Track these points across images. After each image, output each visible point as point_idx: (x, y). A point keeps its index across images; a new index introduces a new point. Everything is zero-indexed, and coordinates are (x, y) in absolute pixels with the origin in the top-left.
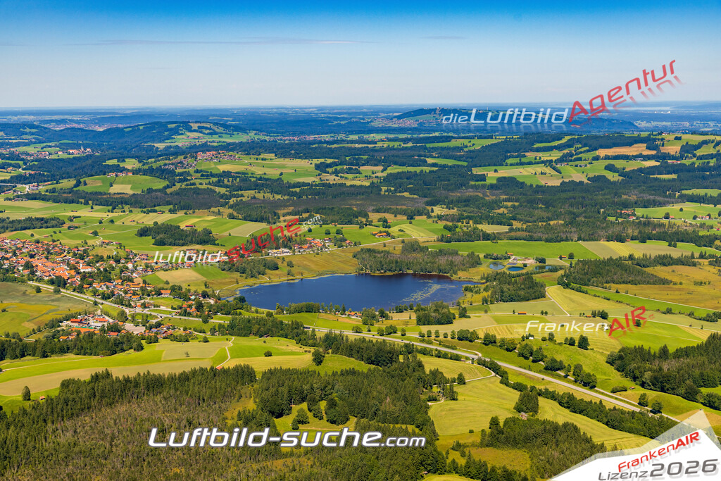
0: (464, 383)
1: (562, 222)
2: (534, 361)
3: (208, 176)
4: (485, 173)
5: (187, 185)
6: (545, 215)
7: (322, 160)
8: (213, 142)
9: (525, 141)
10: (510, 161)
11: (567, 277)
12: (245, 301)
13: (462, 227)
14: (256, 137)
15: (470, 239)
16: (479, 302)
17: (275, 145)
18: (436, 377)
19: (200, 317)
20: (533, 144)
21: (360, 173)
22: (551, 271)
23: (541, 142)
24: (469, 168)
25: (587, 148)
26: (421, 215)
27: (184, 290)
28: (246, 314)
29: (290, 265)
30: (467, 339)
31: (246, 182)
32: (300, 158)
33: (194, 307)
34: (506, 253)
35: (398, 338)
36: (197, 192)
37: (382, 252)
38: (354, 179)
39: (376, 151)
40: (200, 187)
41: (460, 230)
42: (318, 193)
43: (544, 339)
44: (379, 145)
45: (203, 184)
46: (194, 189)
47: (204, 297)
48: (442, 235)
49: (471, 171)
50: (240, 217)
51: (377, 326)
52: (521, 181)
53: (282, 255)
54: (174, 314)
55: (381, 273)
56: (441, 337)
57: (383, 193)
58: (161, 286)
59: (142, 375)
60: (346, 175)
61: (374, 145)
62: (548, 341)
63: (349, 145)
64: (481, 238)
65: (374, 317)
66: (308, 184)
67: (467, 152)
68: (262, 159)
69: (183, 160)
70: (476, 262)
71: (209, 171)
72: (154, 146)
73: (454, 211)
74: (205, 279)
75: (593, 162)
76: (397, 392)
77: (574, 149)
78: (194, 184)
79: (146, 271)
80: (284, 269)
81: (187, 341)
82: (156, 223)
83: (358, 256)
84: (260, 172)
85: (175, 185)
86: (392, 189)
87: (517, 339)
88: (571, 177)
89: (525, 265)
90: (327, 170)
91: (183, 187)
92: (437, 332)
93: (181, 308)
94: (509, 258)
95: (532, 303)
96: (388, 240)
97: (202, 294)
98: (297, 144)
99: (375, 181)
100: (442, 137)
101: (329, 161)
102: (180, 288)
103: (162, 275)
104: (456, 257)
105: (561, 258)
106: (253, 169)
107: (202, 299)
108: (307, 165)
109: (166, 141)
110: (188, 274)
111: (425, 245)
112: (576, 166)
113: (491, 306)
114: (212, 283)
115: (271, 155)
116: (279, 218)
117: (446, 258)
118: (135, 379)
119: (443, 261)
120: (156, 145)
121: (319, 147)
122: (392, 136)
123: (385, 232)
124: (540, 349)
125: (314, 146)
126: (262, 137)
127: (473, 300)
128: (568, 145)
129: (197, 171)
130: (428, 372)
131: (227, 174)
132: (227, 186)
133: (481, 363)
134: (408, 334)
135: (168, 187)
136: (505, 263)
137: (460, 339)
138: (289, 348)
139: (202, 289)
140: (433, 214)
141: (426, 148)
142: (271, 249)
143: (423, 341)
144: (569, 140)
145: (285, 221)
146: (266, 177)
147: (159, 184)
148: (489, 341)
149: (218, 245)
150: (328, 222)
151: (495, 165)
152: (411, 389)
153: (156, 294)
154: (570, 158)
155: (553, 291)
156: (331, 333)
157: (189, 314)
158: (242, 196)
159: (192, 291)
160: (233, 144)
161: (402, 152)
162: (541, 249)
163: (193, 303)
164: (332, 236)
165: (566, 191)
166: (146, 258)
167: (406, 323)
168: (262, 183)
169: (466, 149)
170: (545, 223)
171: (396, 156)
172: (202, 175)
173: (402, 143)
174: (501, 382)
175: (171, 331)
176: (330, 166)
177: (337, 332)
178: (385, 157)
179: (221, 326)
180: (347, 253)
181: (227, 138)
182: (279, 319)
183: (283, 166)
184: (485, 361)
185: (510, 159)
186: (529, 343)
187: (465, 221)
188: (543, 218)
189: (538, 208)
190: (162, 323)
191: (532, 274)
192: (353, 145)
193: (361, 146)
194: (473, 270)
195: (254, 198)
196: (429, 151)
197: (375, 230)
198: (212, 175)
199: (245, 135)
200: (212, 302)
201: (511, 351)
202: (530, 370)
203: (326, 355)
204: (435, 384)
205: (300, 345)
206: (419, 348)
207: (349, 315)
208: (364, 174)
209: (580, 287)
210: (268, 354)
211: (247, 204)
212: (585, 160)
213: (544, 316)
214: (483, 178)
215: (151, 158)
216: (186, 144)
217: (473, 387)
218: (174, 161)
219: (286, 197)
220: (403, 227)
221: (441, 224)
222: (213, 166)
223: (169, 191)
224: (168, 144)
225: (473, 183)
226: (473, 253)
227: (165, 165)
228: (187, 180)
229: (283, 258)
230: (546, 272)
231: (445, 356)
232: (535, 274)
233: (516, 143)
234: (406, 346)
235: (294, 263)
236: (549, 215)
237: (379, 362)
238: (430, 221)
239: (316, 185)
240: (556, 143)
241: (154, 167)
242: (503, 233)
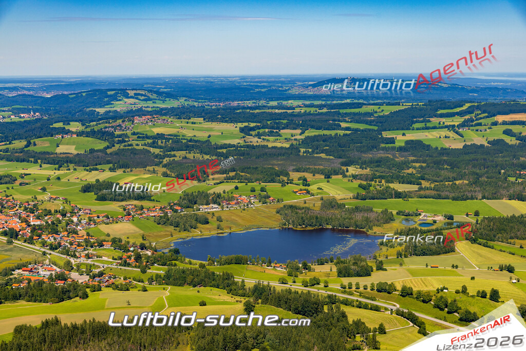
0: (385, 333)
1: (467, 182)
2: (449, 313)
3: (143, 137)
4: (394, 136)
5: (125, 146)
6: (451, 175)
7: (246, 124)
8: (148, 107)
9: (429, 107)
10: (416, 126)
11: (474, 233)
12: (179, 253)
13: (377, 186)
14: (186, 103)
15: (383, 197)
16: (394, 255)
17: (204, 110)
18: (359, 326)
19: (139, 267)
20: (437, 111)
21: (280, 135)
22: (458, 227)
23: (444, 109)
24: (379, 132)
25: (486, 114)
26: (337, 174)
27: (123, 242)
28: (181, 266)
29: (219, 219)
30: (385, 291)
31: (177, 143)
32: (226, 122)
33: (133, 258)
34: (417, 210)
35: (322, 289)
36: (134, 152)
37: (303, 208)
38: (275, 141)
39: (295, 116)
40: (137, 147)
41: (373, 188)
42: (243, 154)
43: (457, 292)
44: (297, 110)
45: (139, 145)
46: (132, 149)
47: (142, 249)
48: (358, 193)
49: (381, 134)
50: (173, 175)
51: (301, 277)
52: (427, 143)
53: (212, 210)
54: (115, 264)
55: (303, 228)
56: (362, 289)
57: (301, 154)
58: (103, 238)
59: (88, 322)
60: (267, 138)
61: (292, 111)
62: (461, 294)
63: (270, 111)
64: (394, 196)
65: (297, 269)
66: (234, 146)
67: (377, 117)
68: (192, 123)
69: (121, 123)
70: (389, 219)
71: (145, 133)
72: (95, 111)
73: (367, 171)
74: (142, 232)
75: (492, 127)
76: (324, 341)
77: (474, 115)
78: (131, 145)
79: (89, 224)
80: (214, 223)
81: (128, 290)
82: (98, 181)
83: (281, 212)
84: (190, 135)
85: (114, 146)
86: (310, 150)
87: (433, 291)
88: (472, 140)
89: (435, 222)
90: (251, 132)
91: (122, 147)
92: (357, 284)
93: (121, 259)
94: (420, 215)
95: (443, 257)
96: (308, 197)
97: (140, 246)
98: (223, 109)
99: (294, 143)
100: (354, 104)
101: (252, 125)
102: (120, 240)
103: (104, 228)
104: (371, 214)
105: (467, 215)
106: (184, 132)
107: (140, 250)
108: (232, 128)
109: (106, 106)
110: (127, 227)
111: (342, 202)
112: (477, 130)
113: (405, 259)
114: (149, 236)
115: (200, 119)
116: (208, 176)
117: (362, 214)
118: (82, 326)
119: (359, 217)
120: (97, 110)
121: (243, 112)
122: (308, 102)
123: (305, 190)
124: (455, 301)
125: (238, 111)
126: (191, 103)
127: (388, 253)
128: (469, 111)
129: (134, 134)
130: (351, 322)
131: (160, 136)
132: (160, 147)
133: (399, 313)
134: (330, 286)
135: (108, 147)
136: (416, 219)
137: (379, 291)
138: (221, 297)
139: (139, 241)
140: (348, 174)
141: (339, 114)
142: (202, 205)
143: (344, 292)
144: (469, 107)
145: (213, 179)
146: (196, 139)
147: (100, 145)
148: (406, 293)
149: (154, 200)
150: (253, 181)
151: (403, 129)
152: (337, 338)
153: (98, 246)
154: (471, 124)
155: (462, 247)
156: (259, 284)
157: (129, 265)
158: (175, 156)
159: (131, 243)
160: (166, 109)
161: (318, 117)
162: (449, 206)
163: (132, 254)
164: (257, 193)
165: (469, 153)
166: (89, 212)
167: (328, 275)
168: (192, 145)
169: (376, 115)
170: (451, 183)
171: (313, 121)
172: (138, 137)
173: (317, 109)
174: (419, 332)
175: (112, 280)
176: (253, 129)
177: (266, 283)
178: (303, 121)
179: (158, 276)
180: (271, 209)
181: (159, 103)
182: (211, 270)
183: (211, 129)
184: (403, 312)
185: (416, 124)
186: (444, 296)
187: (377, 180)
188: (449, 178)
189: (444, 169)
190: (104, 272)
191: (441, 229)
192: (273, 111)
193: (280, 111)
194: (387, 226)
195: (186, 158)
196: (342, 117)
197: (296, 188)
198: (148, 137)
199: (176, 101)
200: (149, 253)
201: (427, 303)
202: (445, 320)
203: (257, 305)
204: (358, 334)
205: (231, 295)
206: (341, 299)
207: (274, 267)
208: (284, 137)
209: (487, 243)
210: (203, 304)
211: (179, 164)
212: (485, 125)
213: (455, 269)
214: (392, 141)
215: (93, 121)
216: (124, 109)
217: (393, 336)
218: (113, 124)
219: (214, 158)
220: (322, 185)
221: (356, 183)
222: (148, 129)
223: (109, 151)
224: (108, 109)
225: (383, 145)
226: (386, 210)
227: (106, 127)
228: (125, 141)
229: (213, 214)
230: (454, 228)
231: (366, 307)
232: (444, 229)
233: (421, 110)
234: (330, 297)
235: (223, 218)
236: (455, 175)
237: (306, 312)
238: (346, 180)
239: (241, 147)
240: (458, 110)
241: (96, 130)
242: (413, 191)
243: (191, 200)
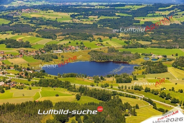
0: (138, 108)
1: (172, 41)
2: (166, 99)
3: (26, 19)
4: (140, 20)
5: (18, 23)
6: (165, 37)
7: (73, 13)
8: (28, 5)
9: (155, 7)
10: (149, 15)
11: (176, 63)
12: (45, 72)
13: (132, 42)
14: (45, 3)
15: (136, 47)
16: (141, 73)
17: (53, 7)
18: (127, 106)
19: (27, 78)
20: (158, 8)
21: (88, 19)
22: (169, 61)
23: (162, 7)
24: (133, 17)
25: (180, 10)
26: (114, 36)
27: (19, 67)
28: (46, 78)
29: (63, 57)
30: (138, 89)
31: (43, 22)
32: (64, 12)
33: (24, 74)
34: (150, 53)
35: (110, 89)
36: (22, 25)
37: (100, 52)
38: (86, 21)
39: (95, 10)
40: (24, 23)
41: (131, 43)
42: (72, 27)
43: (170, 90)
44: (96, 7)
45: (25, 22)
46: (21, 24)
47: (28, 70)
48: (124, 45)
49: (134, 18)
50: (41, 36)
51: (100, 83)
52: (154, 23)
53: (59, 52)
54: (16, 77)
55: (100, 61)
56: (127, 88)
57: (98, 27)
58: (10, 65)
59: (5, 104)
60: (83, 20)
61: (94, 7)
62: (172, 91)
63: (84, 7)
64: (140, 47)
65: (98, 79)
66: (68, 23)
67: (132, 11)
68: (49, 12)
69: (16, 12)
70: (138, 57)
71: (27, 17)
72: (4, 6)
73: (128, 35)
74: (28, 62)
75: (183, 16)
76: (112, 112)
77: (175, 10)
78: (21, 22)
79: (3, 58)
80: (60, 58)
81: (22, 89)
82: (6, 39)
83: (90, 53)
84: (48, 18)
85: (13, 23)
86: (102, 25)
87: (159, 90)
88: (174, 22)
89: (158, 58)
90: (75, 17)
91: (17, 23)
92: (126, 86)
93: (19, 74)
94: (152, 55)
95: (162, 74)
96: (102, 47)
97: (27, 69)
98: (62, 6)
99: (95, 22)
100: (121, 5)
101: (76, 14)
102: (18, 66)
103: (10, 60)
104: (130, 55)
105: (173, 55)
106: (45, 16)
107: (27, 71)
108: (67, 15)
109: (9, 4)
110: (21, 60)
111: (117, 49)
112: (176, 17)
113: (146, 75)
114: (31, 64)
115: (52, 10)
116: (57, 37)
117: (126, 55)
118: (3, 106)
119: (125, 56)
120: (5, 6)
121: (71, 8)
122: (100, 4)
123: (101, 44)
124: (169, 94)
125: (69, 7)
126: (47, 3)
127: (138, 72)
128: (172, 9)
129: (22, 17)
130: (123, 104)
131: (34, 18)
132: (34, 23)
133: (144, 99)
134: (113, 87)
135: (10, 23)
136: (150, 57)
137: (135, 89)
138: (65, 92)
139: (27, 67)
140: (119, 36)
141: (115, 9)
142: (55, 50)
143: (120, 90)
144: (173, 7)
145: (59, 38)
146: (50, 20)
147: (7, 22)
148: (147, 90)
149: (32, 48)
150: (77, 39)
151: (143, 16)
152: (118, 111)
153: (8, 68)
154: (173, 14)
155: (170, 69)
156: (82, 86)
157: (22, 77)
158: (41, 27)
159: (23, 67)
160: (36, 6)
161: (105, 10)
162: (165, 51)
163: (24, 72)
164: (79, 45)
165: (172, 28)
166: (3, 53)
167: (112, 82)
168: (49, 22)
169: (131, 10)
170: (165, 41)
171: (103, 12)
172: (24, 19)
173: (105, 7)
174: (153, 108)
175: (15, 84)
176: (76, 16)
177: (85, 86)
178: (98, 12)
179: (36, 83)
180: (86, 52)
181: (33, 3)
182: (60, 80)
183: (57, 16)
184: (146, 99)
185: (149, 14)
186: (164, 92)
187: (133, 39)
188: (164, 39)
189: (162, 35)
190: (11, 80)
191: (161, 62)
192: (85, 7)
193: (88, 7)
194: (137, 60)
195: (46, 28)
196: (116, 10)
197: (96, 43)
198: (29, 19)
199: (41, 2)
200: (31, 72)
201: (156, 95)
202: (165, 103)
203: (81, 96)
204: (127, 109)
205: (69, 91)
206: (119, 93)
207: (88, 78)
208: (90, 19)
209: (181, 68)
210: (57, 95)
211: (43, 31)
212: (180, 15)
213: (168, 80)
214: (139, 22)
215: (3, 11)
216: (17, 5)
217: (142, 110)
218: (13, 12)
219: (59, 28)
220: (108, 41)
221: (123, 41)
222: (29, 15)
223: (11, 25)
224: (10, 5)
225: (135, 24)
226: (137, 53)
227: (9, 14)
228: (18, 21)
229: (60, 54)
230: (167, 61)
231: (129, 97)
232: (162, 62)
233: (151, 8)
234: (113, 92)
235: (64, 56)
236: (167, 37)
237: (103, 99)
238: (118, 39)
239: (71, 24)
240: (167, 8)
241: (4, 15)
242: (149, 45)
243: (49, 48)
